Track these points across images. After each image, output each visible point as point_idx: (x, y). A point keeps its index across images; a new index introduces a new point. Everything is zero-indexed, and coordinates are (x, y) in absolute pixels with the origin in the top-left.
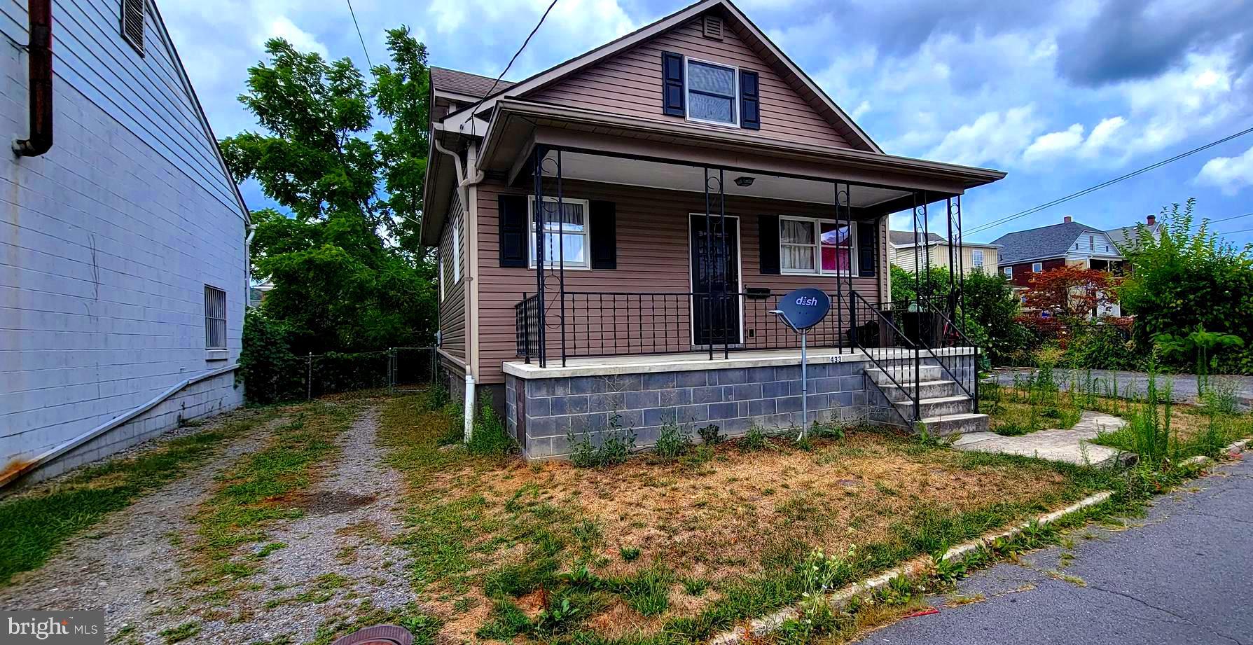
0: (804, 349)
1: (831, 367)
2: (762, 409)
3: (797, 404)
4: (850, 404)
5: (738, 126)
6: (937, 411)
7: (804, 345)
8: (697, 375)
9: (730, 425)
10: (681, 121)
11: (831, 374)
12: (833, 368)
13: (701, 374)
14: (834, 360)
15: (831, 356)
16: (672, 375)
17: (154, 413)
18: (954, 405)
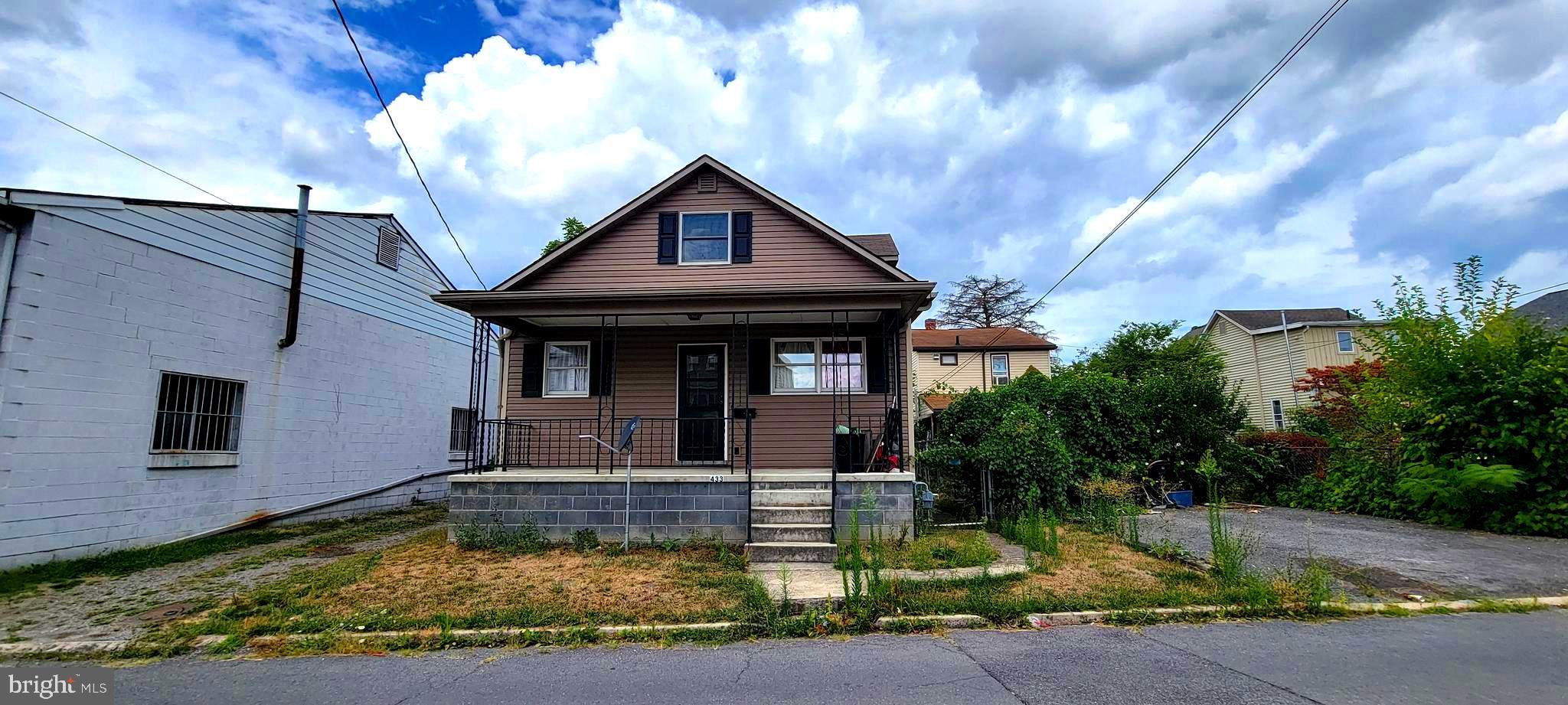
0: (629, 468)
1: (713, 485)
2: (638, 520)
3: (674, 518)
4: (734, 522)
5: (729, 262)
6: (786, 536)
7: (629, 464)
8: (578, 486)
9: (604, 530)
10: (675, 267)
11: (713, 492)
12: (715, 487)
13: (582, 486)
14: (715, 479)
15: (712, 476)
16: (556, 486)
17: (386, 494)
18: (810, 532)
